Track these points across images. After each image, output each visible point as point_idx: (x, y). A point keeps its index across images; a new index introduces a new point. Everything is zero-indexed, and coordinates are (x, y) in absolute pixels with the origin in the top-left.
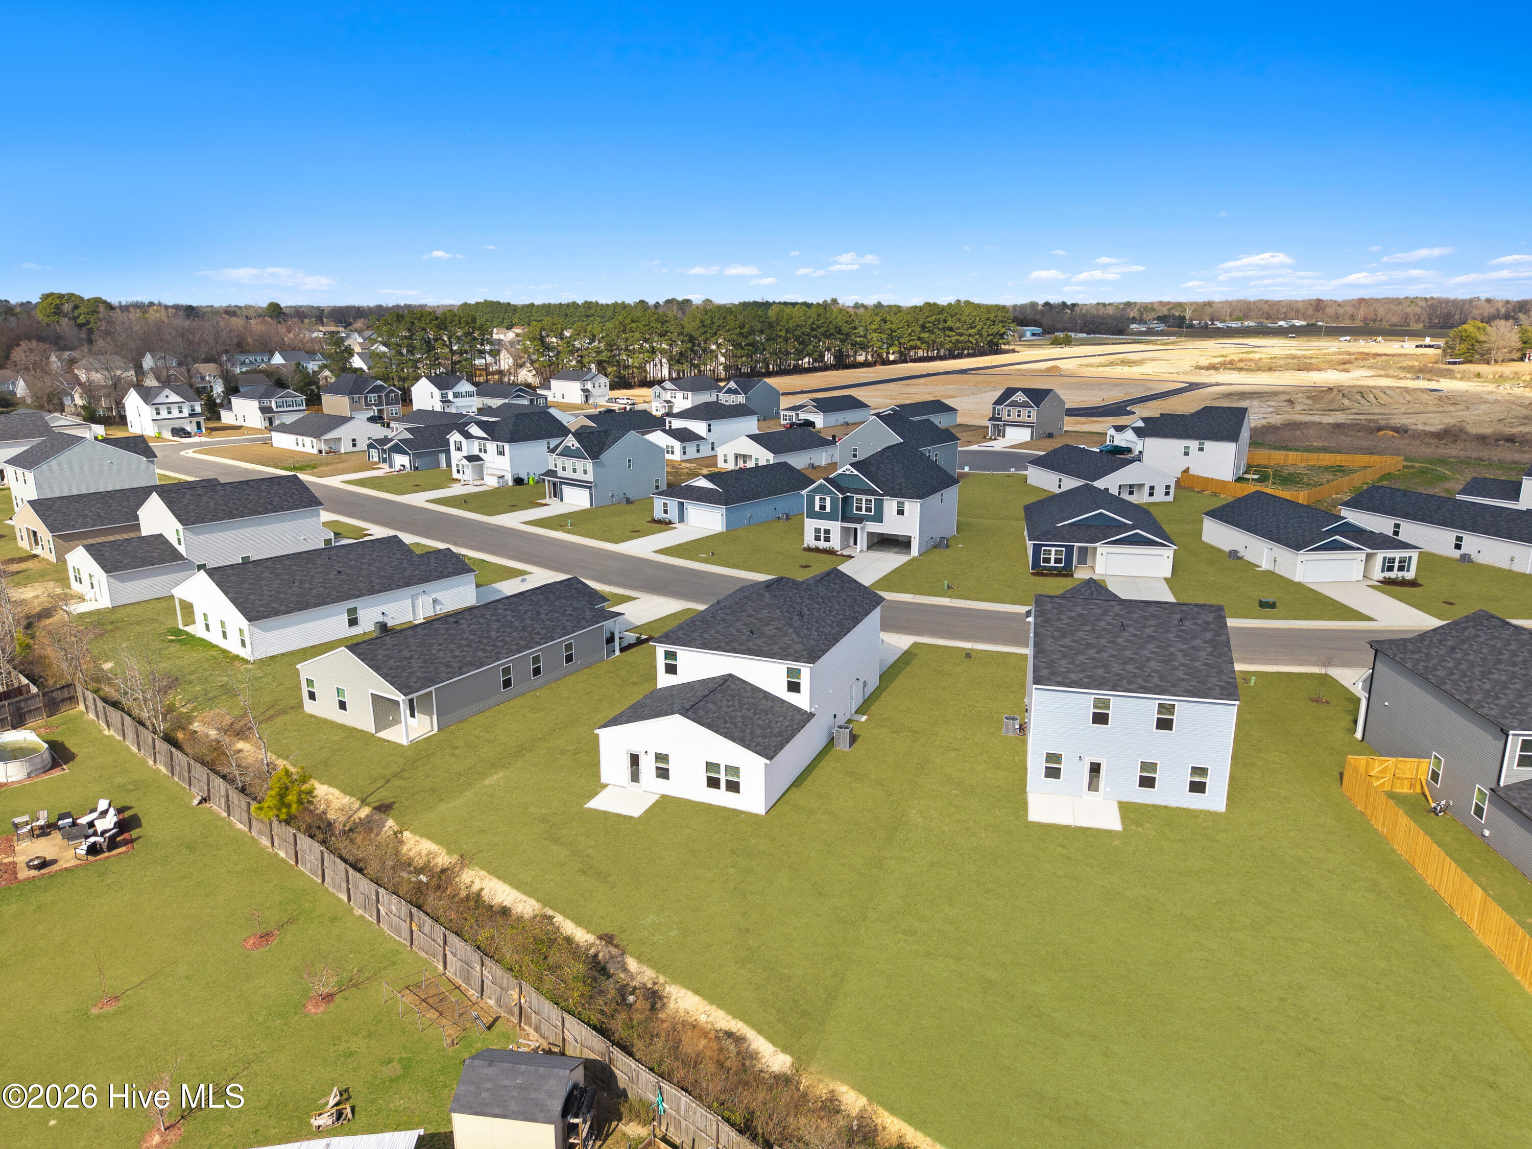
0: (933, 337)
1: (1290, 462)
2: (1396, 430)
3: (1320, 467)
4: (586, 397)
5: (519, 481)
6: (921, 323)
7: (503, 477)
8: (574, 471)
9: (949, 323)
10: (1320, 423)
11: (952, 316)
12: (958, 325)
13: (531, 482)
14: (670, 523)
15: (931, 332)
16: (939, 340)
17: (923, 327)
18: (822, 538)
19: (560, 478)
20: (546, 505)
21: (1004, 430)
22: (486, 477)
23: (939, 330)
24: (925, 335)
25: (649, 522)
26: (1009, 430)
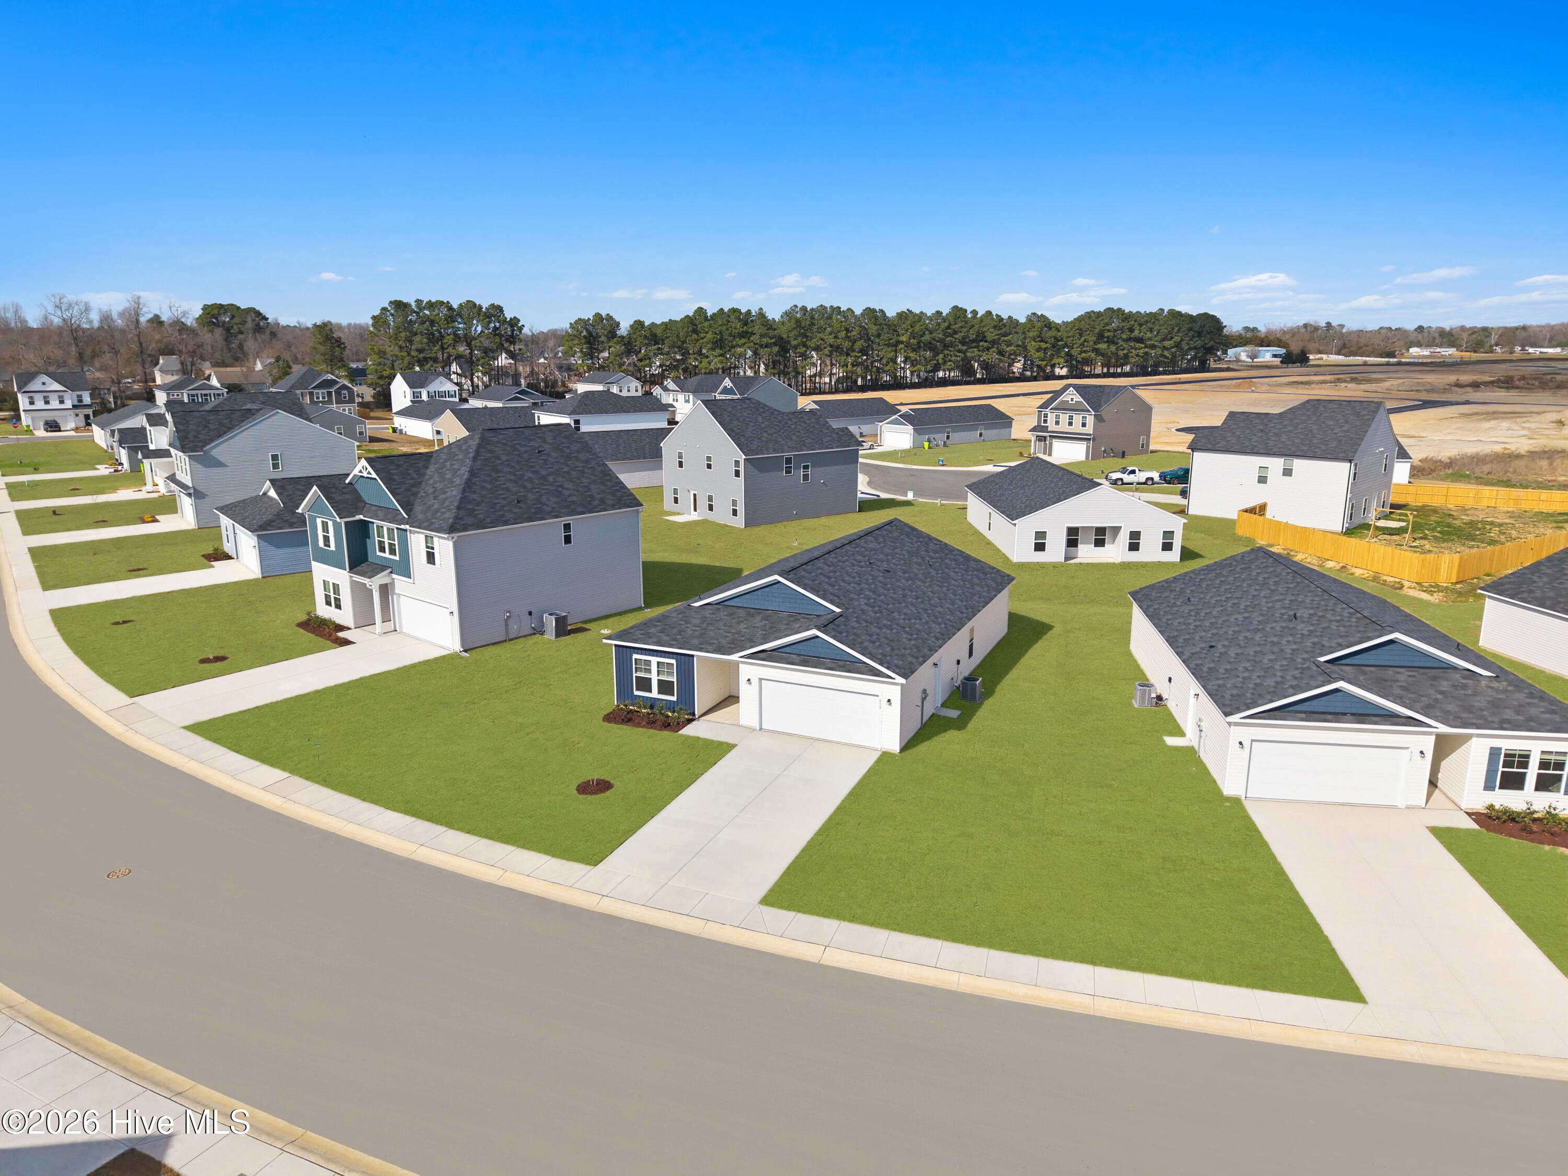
0: (1113, 348)
6: (1097, 331)
8: (182, 470)
9: (1136, 333)
11: (1141, 325)
12: (1149, 335)
14: (228, 557)
15: (1111, 342)
16: (1121, 353)
17: (1100, 337)
18: (333, 603)
21: (1051, 444)
23: (1124, 340)
24: (1102, 346)
26: (1057, 443)
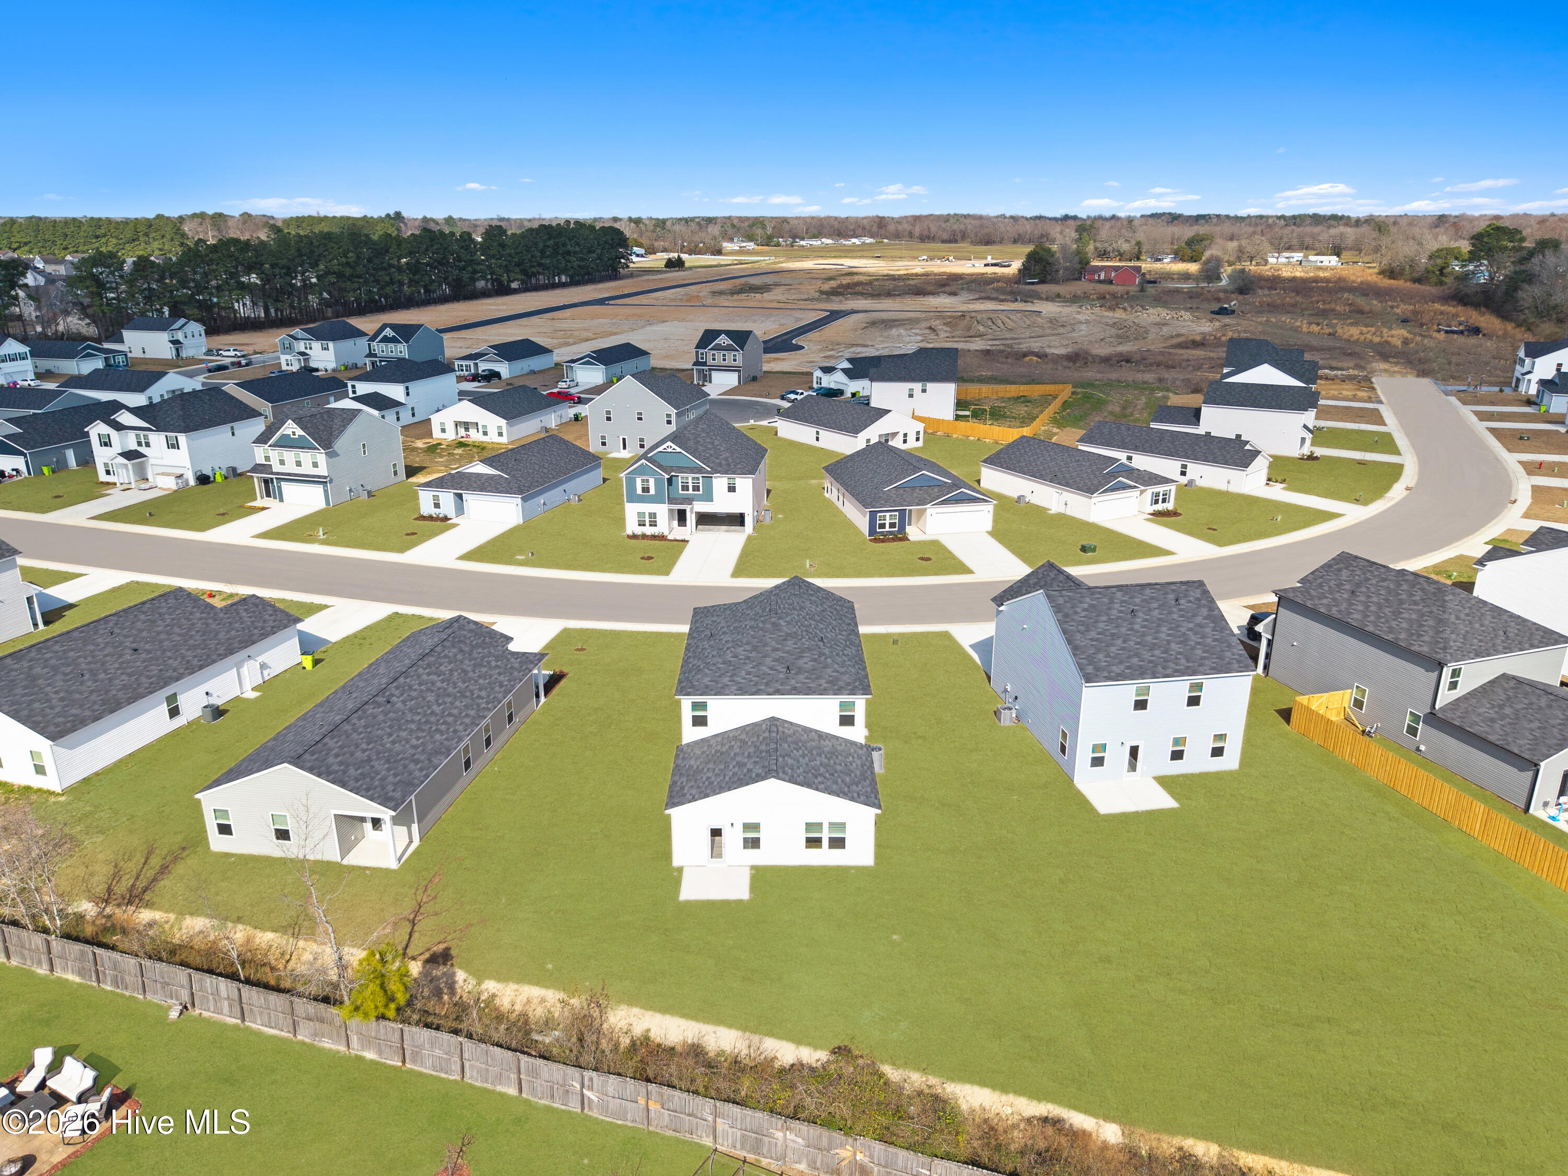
0: (554, 263)
1: (983, 395)
2: (1037, 355)
3: (1009, 399)
4: (177, 350)
5: (203, 480)
7: (182, 475)
8: (299, 464)
9: (568, 247)
10: (969, 351)
13: (219, 479)
14: (446, 519)
16: (560, 266)
17: (543, 252)
18: (647, 523)
19: (278, 474)
20: (264, 509)
21: (710, 375)
22: (150, 477)
23: (559, 254)
25: (416, 519)
26: (715, 375)
